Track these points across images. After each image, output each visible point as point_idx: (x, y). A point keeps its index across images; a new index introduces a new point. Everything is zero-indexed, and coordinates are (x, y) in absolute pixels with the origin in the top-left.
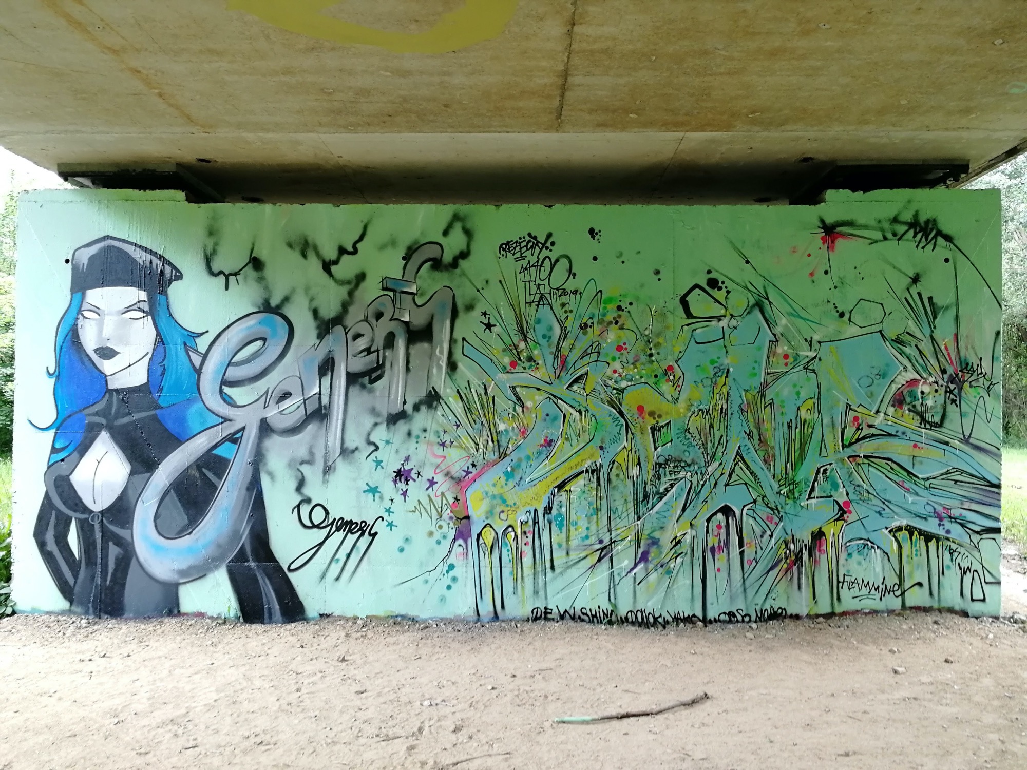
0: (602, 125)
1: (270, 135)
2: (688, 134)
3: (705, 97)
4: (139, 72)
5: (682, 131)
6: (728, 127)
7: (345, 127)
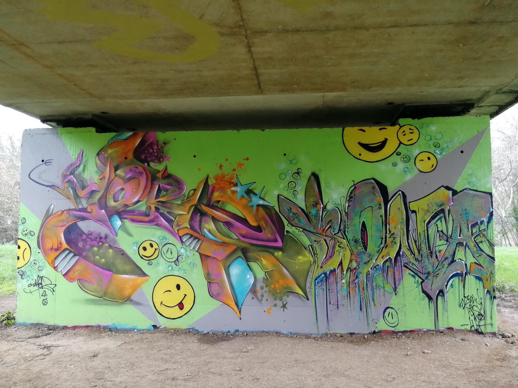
0: (282, 91)
1: (130, 101)
2: (326, 94)
3: (326, 77)
4: (63, 75)
5: (322, 92)
6: (344, 90)
7: (163, 96)
